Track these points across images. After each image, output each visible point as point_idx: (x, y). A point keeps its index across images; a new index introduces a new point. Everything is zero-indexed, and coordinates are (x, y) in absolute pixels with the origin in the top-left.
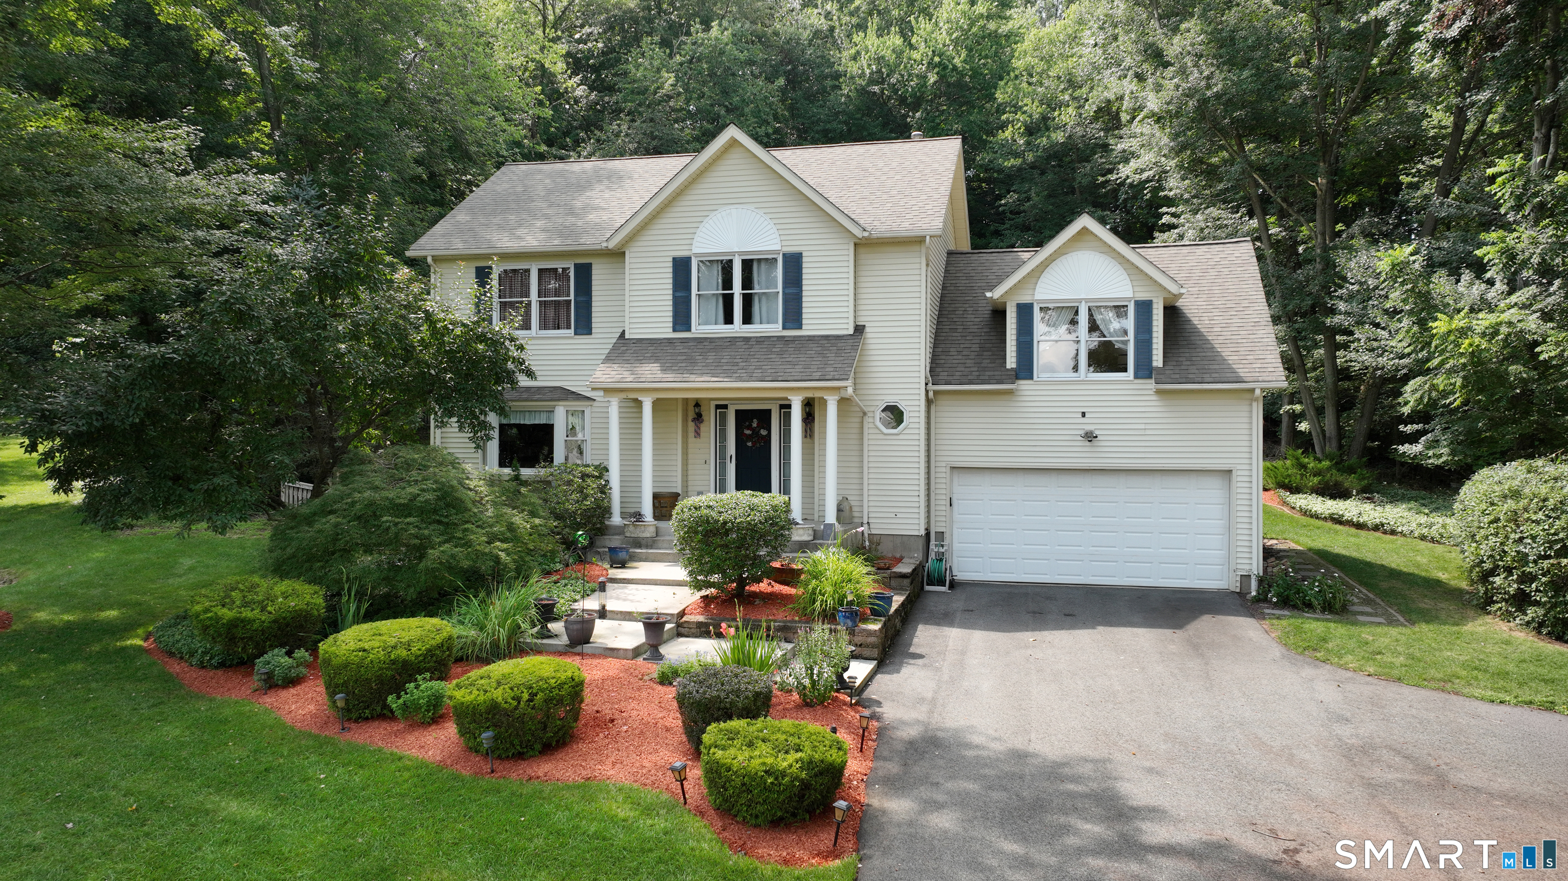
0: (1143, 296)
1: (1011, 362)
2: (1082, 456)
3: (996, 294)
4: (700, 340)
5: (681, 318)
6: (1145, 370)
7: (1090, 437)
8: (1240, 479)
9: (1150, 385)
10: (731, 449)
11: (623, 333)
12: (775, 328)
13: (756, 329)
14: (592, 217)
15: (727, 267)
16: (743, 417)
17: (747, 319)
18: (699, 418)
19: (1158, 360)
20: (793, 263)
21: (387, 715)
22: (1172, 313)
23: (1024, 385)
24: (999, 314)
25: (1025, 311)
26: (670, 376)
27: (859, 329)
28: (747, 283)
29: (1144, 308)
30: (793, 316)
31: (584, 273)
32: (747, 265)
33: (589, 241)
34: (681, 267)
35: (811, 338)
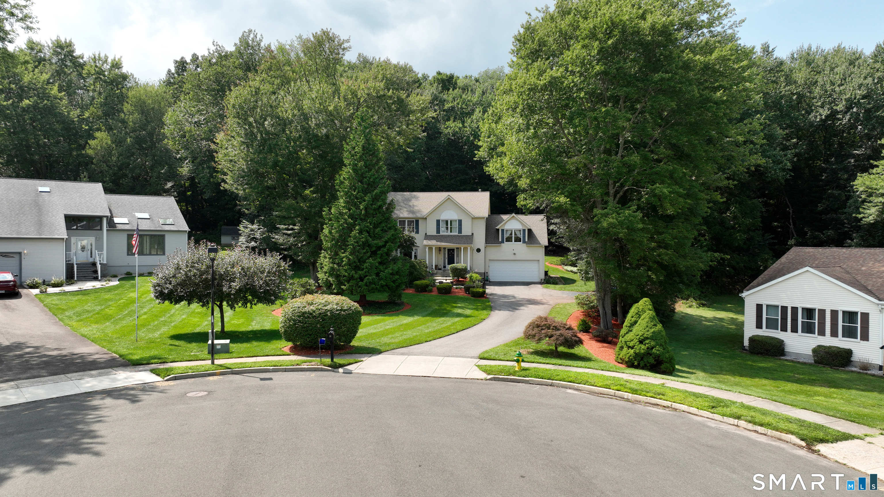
0: (524, 228)
1: (500, 240)
2: (513, 257)
3: (497, 228)
4: (442, 236)
5: (438, 231)
6: (524, 242)
7: (515, 254)
8: (541, 261)
9: (525, 244)
10: (447, 257)
11: (426, 234)
12: (457, 234)
13: (453, 234)
14: (416, 208)
15: (447, 222)
16: (449, 250)
17: (451, 232)
18: (440, 250)
19: (527, 240)
20: (460, 222)
21: (426, 291)
22: (530, 231)
23: (502, 244)
24: (498, 230)
25: (503, 230)
26: (439, 243)
27: (473, 234)
28: (451, 225)
29: (524, 230)
30: (460, 231)
31: (417, 222)
32: (451, 221)
33: (419, 215)
34: (438, 222)
35: (464, 236)
